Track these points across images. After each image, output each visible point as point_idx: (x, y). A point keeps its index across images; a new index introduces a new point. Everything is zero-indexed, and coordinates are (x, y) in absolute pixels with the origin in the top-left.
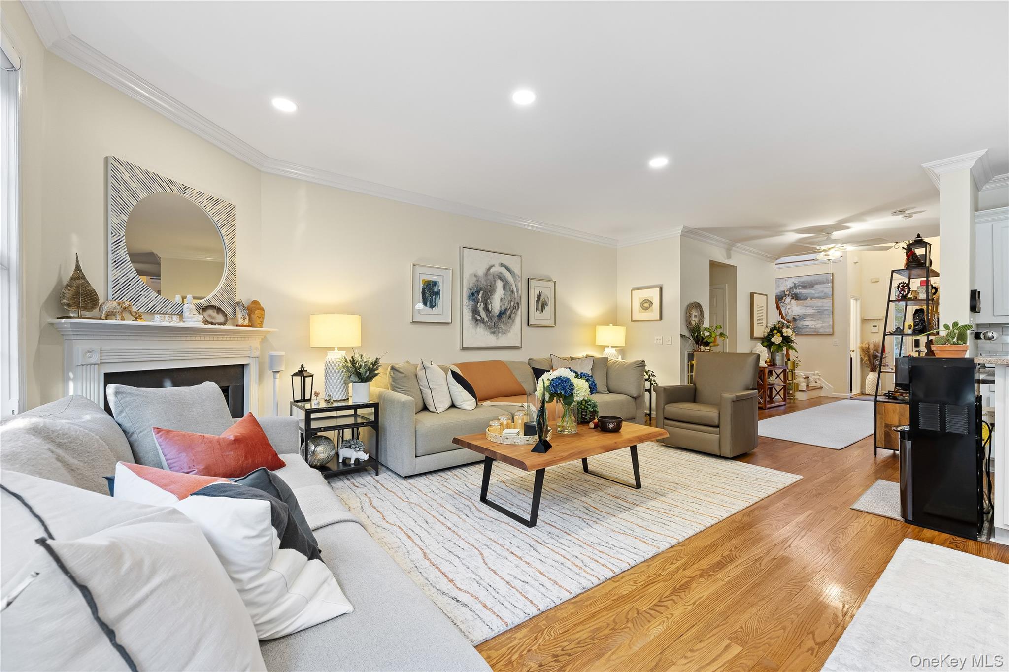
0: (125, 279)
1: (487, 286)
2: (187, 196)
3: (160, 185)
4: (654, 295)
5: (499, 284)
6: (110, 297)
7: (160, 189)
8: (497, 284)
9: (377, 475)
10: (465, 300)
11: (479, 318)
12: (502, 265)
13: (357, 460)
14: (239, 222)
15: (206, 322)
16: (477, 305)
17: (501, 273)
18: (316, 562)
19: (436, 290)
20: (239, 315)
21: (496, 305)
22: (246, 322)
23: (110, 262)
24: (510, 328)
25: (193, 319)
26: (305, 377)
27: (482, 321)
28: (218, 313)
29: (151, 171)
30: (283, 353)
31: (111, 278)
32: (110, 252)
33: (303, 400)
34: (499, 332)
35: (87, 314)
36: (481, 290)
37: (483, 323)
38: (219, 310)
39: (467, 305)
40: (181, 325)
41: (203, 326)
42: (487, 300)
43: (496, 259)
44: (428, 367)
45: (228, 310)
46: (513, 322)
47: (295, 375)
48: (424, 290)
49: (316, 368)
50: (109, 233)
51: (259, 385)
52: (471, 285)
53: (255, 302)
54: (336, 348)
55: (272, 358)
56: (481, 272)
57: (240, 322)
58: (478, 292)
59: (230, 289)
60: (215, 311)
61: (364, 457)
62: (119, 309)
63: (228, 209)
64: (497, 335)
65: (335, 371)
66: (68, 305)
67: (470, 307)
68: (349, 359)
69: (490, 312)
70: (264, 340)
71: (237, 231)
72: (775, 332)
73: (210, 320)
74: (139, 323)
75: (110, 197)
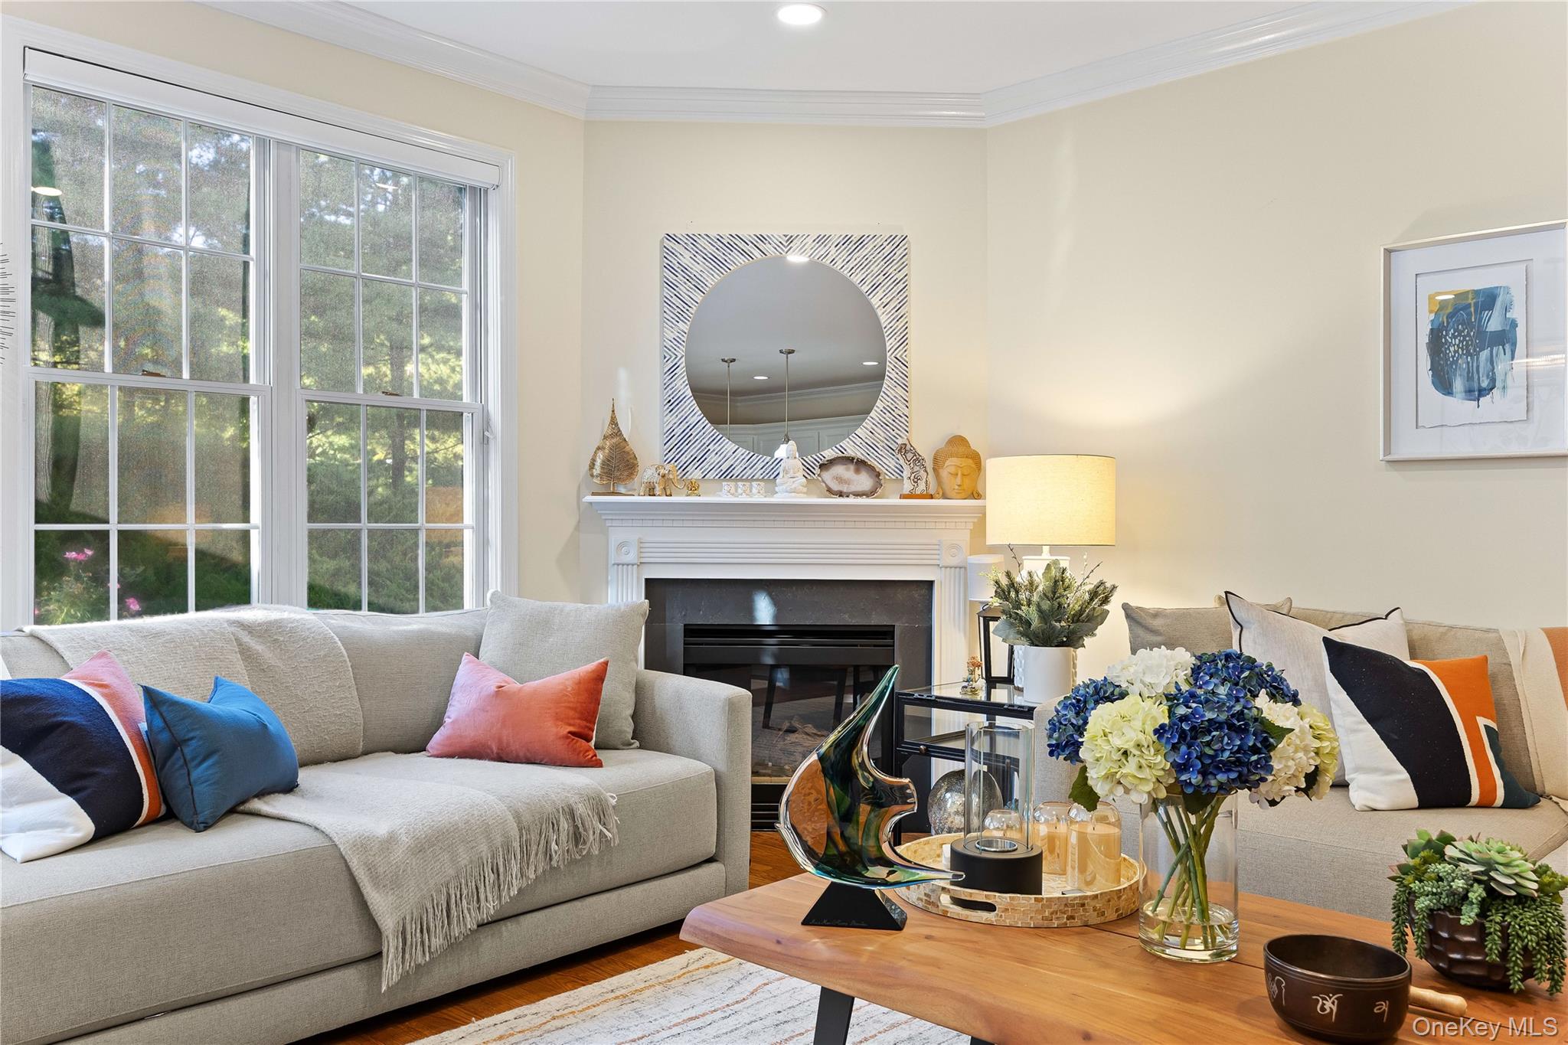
0: (683, 426)
2: (793, 254)
6: (661, 459)
14: (916, 267)
15: (826, 492)
19: (1492, 325)
23: (663, 402)
31: (664, 430)
32: (663, 387)
35: (619, 487)
38: (861, 465)
45: (888, 463)
48: (1437, 334)
50: (662, 357)
54: (1046, 549)
59: (891, 417)
60: (853, 467)
62: (657, 478)
63: (889, 249)
66: (598, 476)
71: (909, 290)
75: (662, 300)
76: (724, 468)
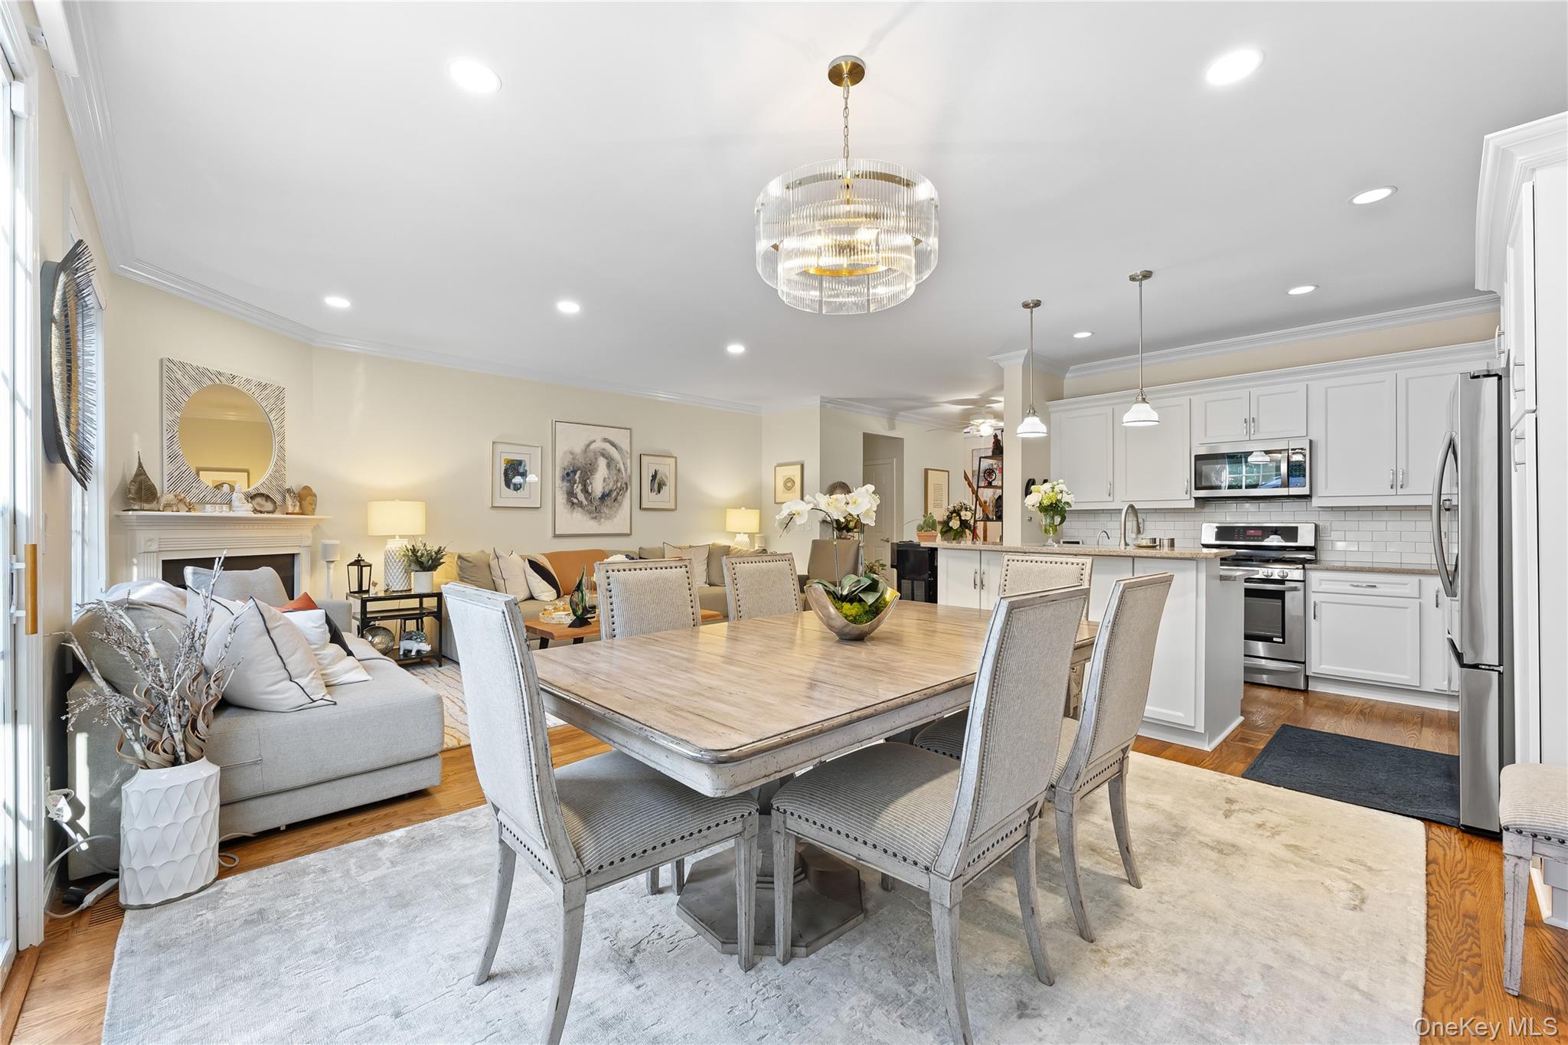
0: (178, 472)
1: (586, 465)
2: (235, 385)
3: (210, 378)
4: (794, 472)
5: (602, 463)
6: (166, 490)
7: (210, 383)
8: (599, 462)
9: (440, 666)
10: (558, 482)
11: (575, 501)
12: (606, 440)
13: (419, 652)
14: (289, 404)
15: (255, 511)
16: (572, 487)
17: (604, 450)
18: (351, 657)
19: (521, 470)
20: (289, 501)
21: (598, 486)
22: (297, 510)
23: (165, 457)
24: (616, 512)
25: (243, 509)
26: (362, 567)
27: (580, 504)
28: (266, 501)
29: (201, 366)
30: (338, 542)
31: (166, 473)
32: (165, 448)
33: (360, 591)
34: (601, 517)
35: (146, 506)
36: (578, 469)
37: (581, 507)
38: (267, 498)
39: (561, 488)
40: (231, 514)
41: (253, 515)
42: (586, 481)
43: (598, 434)
44: (501, 557)
45: (278, 498)
46: (620, 505)
47: (351, 564)
48: (506, 471)
49: (375, 558)
50: (164, 430)
51: (311, 576)
52: (566, 464)
53: (306, 488)
54: (397, 537)
55: (326, 547)
56: (578, 449)
57: (290, 510)
58: (574, 472)
59: (279, 473)
60: (264, 499)
61: (426, 647)
62: (175, 501)
63: (277, 393)
64: (599, 521)
65: (395, 561)
66: (133, 499)
67: (565, 489)
68: (409, 547)
69: (590, 494)
70: (316, 528)
71: (286, 415)
72: (954, 515)
73: (258, 509)
74: (193, 514)
75: (165, 396)
76: (201, 496)
